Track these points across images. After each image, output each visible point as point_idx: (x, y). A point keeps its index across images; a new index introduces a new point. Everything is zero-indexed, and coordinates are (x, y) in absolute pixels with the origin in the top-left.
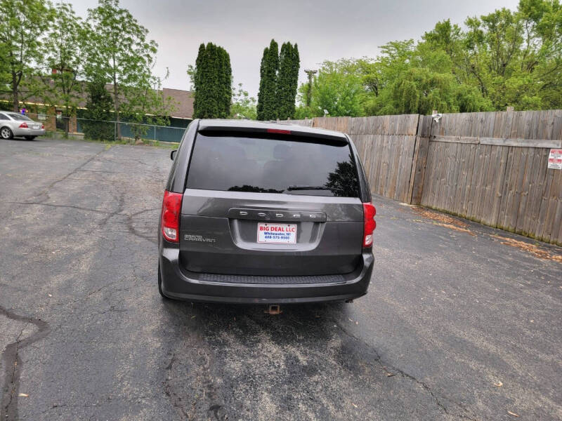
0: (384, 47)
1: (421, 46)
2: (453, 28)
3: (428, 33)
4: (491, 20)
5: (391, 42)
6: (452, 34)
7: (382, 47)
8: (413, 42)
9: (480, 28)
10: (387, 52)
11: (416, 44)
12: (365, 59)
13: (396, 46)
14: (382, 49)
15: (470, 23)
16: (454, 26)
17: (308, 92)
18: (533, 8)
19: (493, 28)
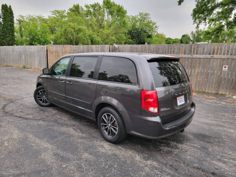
0: (53, 12)
1: (68, 13)
2: (80, 8)
3: (71, 8)
4: (94, 6)
5: (55, 10)
6: (80, 10)
7: (52, 12)
8: (65, 11)
9: (90, 9)
10: (54, 14)
11: (66, 12)
12: (41, 16)
13: (58, 12)
14: (51, 13)
15: (86, 6)
16: (81, 7)
17: (21, 31)
18: (108, 4)
19: (94, 9)
